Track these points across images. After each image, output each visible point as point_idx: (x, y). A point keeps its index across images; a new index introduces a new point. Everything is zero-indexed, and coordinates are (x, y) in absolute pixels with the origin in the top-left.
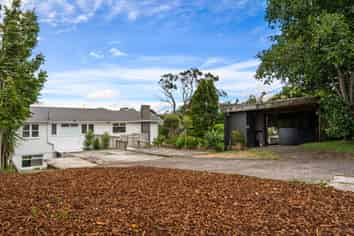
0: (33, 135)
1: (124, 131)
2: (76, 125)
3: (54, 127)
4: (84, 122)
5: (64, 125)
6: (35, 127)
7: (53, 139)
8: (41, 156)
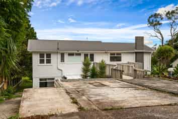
0: (47, 63)
1: (120, 60)
2: (80, 54)
3: (62, 55)
4: (86, 52)
5: (70, 55)
6: (49, 55)
7: (61, 66)
8: (53, 79)
